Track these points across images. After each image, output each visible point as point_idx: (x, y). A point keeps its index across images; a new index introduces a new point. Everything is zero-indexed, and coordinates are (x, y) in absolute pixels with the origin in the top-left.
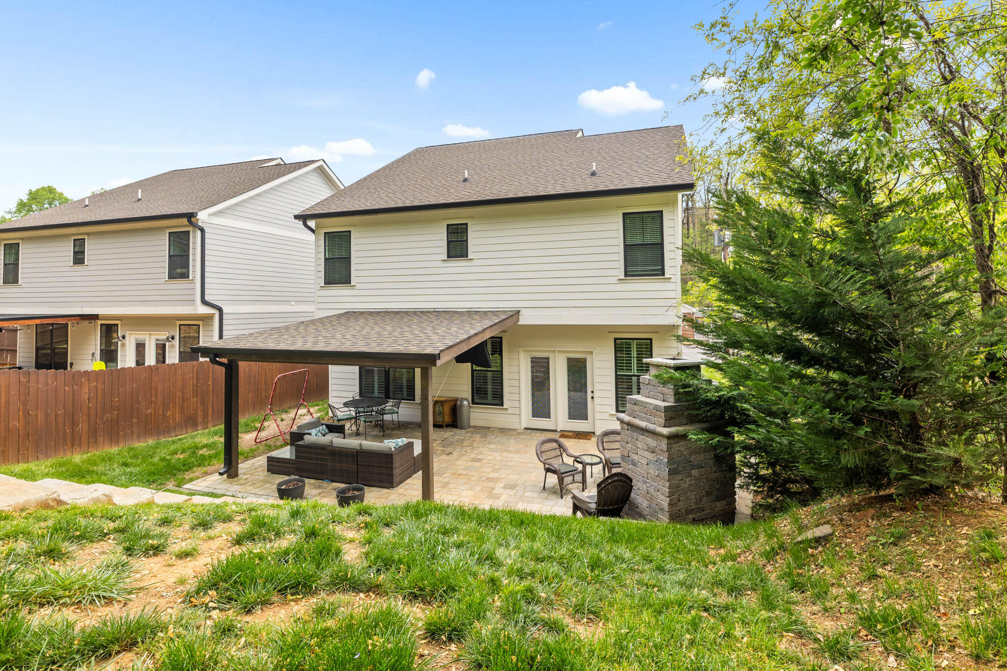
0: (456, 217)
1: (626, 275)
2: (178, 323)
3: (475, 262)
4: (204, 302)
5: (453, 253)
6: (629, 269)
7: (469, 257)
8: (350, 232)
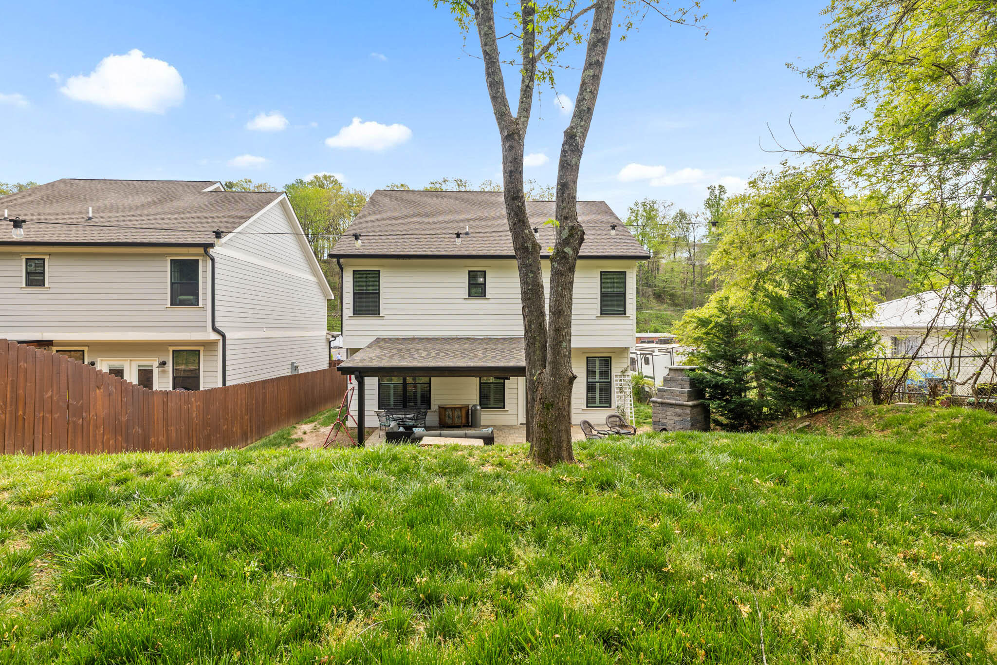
0: (477, 266)
1: (601, 314)
2: (171, 349)
3: (491, 301)
4: (215, 329)
5: (473, 293)
6: (603, 309)
7: (487, 297)
8: (379, 271)
